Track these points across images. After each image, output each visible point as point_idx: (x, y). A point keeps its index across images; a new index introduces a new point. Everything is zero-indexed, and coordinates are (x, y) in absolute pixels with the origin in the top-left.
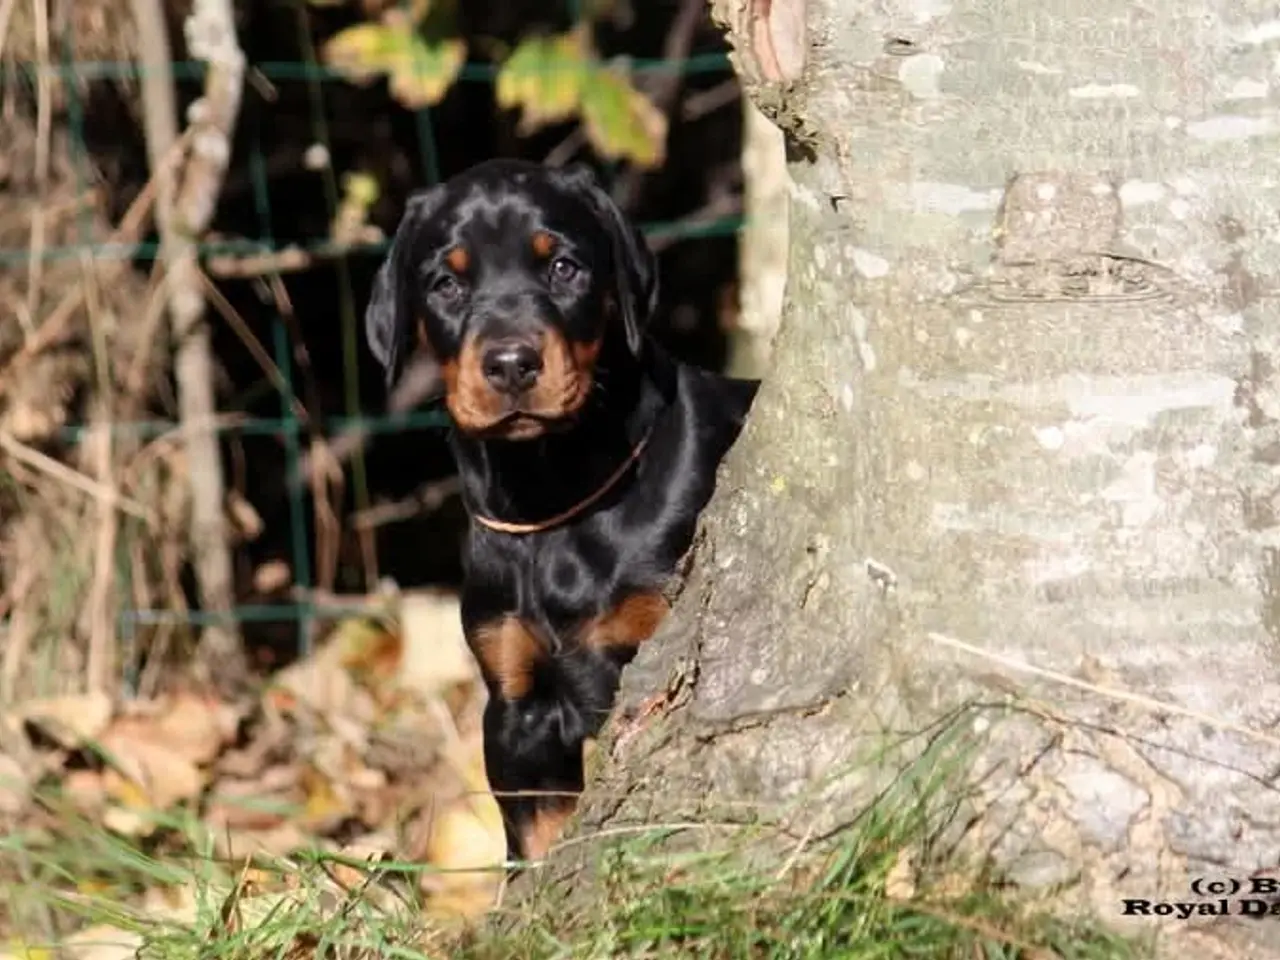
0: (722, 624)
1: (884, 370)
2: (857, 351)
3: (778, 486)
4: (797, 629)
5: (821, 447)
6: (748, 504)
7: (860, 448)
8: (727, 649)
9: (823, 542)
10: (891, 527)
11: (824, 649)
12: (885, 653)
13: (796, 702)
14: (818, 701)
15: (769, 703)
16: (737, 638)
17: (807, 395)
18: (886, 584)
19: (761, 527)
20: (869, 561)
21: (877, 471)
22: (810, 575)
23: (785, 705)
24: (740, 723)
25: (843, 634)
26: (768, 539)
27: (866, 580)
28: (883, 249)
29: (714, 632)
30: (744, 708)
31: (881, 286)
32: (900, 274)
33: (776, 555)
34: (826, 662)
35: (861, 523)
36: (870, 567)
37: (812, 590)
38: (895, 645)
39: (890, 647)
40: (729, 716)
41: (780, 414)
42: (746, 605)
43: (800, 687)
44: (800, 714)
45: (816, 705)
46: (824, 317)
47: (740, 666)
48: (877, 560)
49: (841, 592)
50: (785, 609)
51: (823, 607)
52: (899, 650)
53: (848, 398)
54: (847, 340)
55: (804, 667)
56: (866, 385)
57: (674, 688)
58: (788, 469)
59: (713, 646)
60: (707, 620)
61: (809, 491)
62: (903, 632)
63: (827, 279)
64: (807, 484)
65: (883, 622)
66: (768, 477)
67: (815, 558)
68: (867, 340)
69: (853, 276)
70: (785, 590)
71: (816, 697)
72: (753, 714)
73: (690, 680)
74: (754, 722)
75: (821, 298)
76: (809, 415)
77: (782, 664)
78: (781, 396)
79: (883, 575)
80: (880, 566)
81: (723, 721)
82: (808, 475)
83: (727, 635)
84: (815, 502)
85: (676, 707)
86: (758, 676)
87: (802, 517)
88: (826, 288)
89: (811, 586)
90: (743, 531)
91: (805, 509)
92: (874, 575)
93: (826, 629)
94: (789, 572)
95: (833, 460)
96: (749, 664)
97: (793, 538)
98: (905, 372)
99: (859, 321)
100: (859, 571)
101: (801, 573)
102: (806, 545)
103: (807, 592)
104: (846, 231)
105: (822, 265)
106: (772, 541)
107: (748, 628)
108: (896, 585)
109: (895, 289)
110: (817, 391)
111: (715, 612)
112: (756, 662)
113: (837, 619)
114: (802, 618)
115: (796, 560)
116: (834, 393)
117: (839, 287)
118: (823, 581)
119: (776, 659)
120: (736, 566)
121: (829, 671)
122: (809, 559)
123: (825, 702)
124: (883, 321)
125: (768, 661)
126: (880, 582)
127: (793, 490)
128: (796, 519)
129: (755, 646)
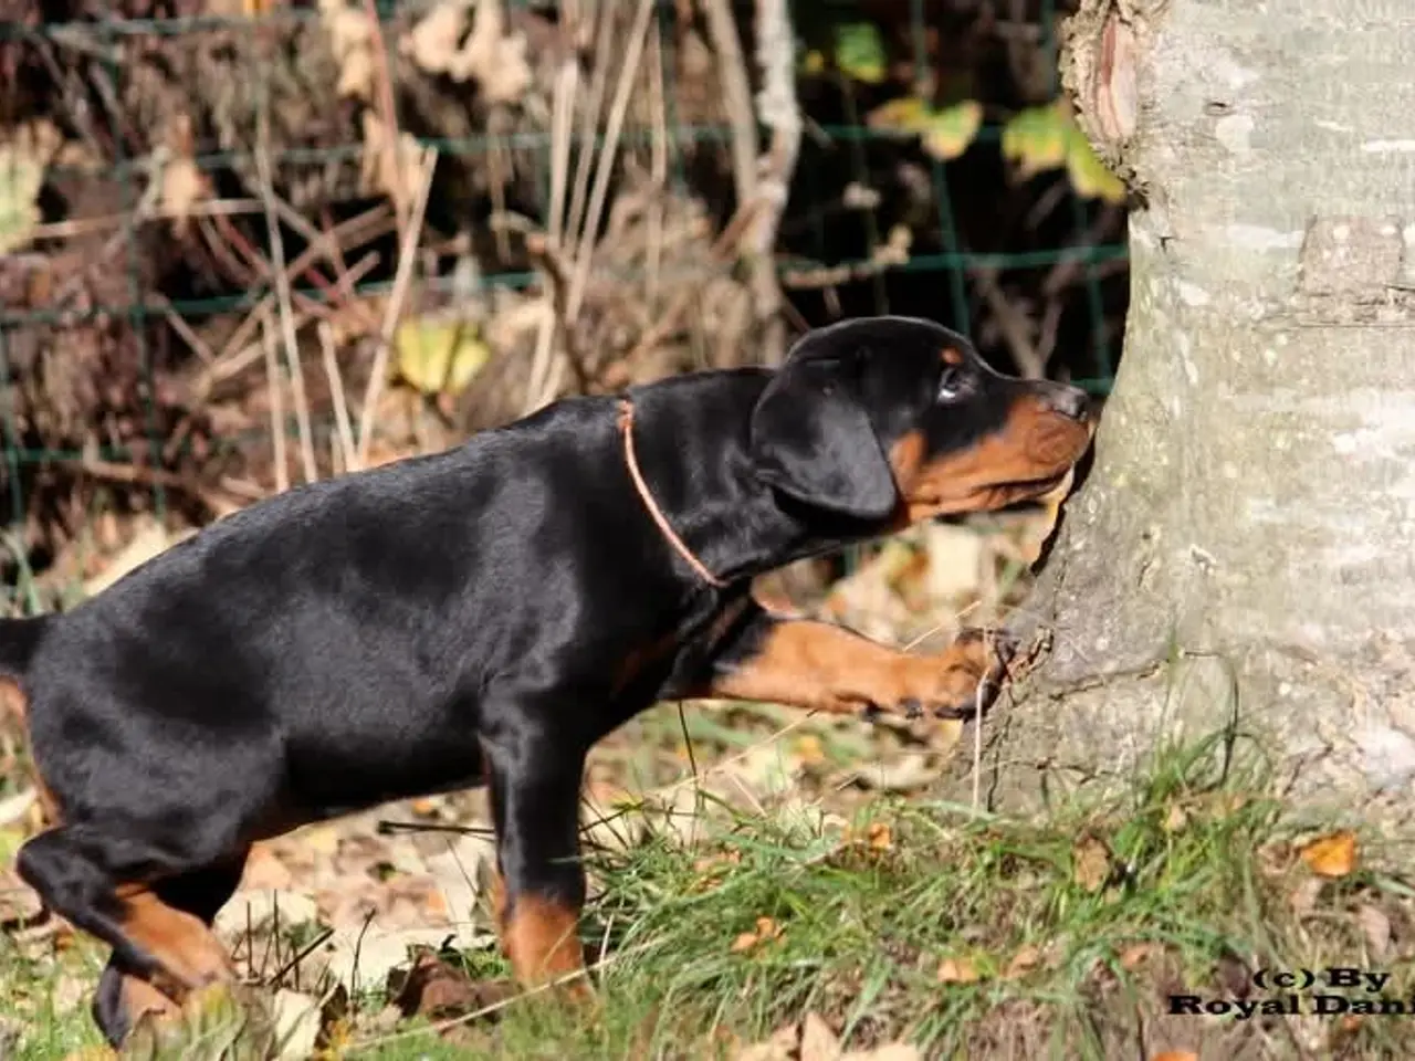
0: (1073, 598)
1: (1206, 384)
2: (1183, 368)
3: (1121, 481)
4: (1132, 605)
5: (1156, 450)
6: (1096, 497)
7: (1187, 450)
8: (1078, 620)
9: (1156, 532)
10: (1211, 518)
11: (1156, 622)
12: (1205, 625)
13: (1131, 665)
14: (1151, 665)
15: (1110, 667)
16: (1085, 610)
17: (1144, 405)
18: (1207, 567)
19: (1107, 517)
20: (1194, 546)
21: (1201, 473)
22: (1145, 558)
23: (1123, 669)
24: (1085, 685)
25: (1173, 607)
26: (1112, 527)
27: (1190, 563)
28: (1202, 281)
29: (1066, 605)
30: (1088, 671)
31: (1203, 313)
32: (1217, 303)
33: (1118, 539)
34: (1157, 633)
35: (1187, 516)
36: (1194, 554)
37: (1147, 571)
38: (1214, 619)
39: (1210, 621)
40: (1075, 678)
41: (1123, 420)
42: (1094, 582)
43: (1137, 652)
44: (1136, 676)
45: (1147, 669)
46: (1157, 340)
47: (1088, 635)
48: (1200, 546)
49: (1171, 572)
50: (1125, 587)
51: (1156, 585)
52: (1218, 624)
53: (1176, 405)
54: (1176, 359)
55: (1141, 636)
56: (1191, 396)
57: (1033, 651)
58: (1129, 466)
59: (1064, 616)
60: (1060, 594)
61: (1146, 487)
62: (1220, 609)
63: (1159, 305)
64: (1144, 479)
65: (1204, 601)
66: (1113, 474)
67: (1150, 543)
68: (1191, 359)
69: (1180, 304)
70: (1126, 570)
71: (1149, 661)
72: (1094, 676)
73: (1045, 645)
74: (1094, 683)
75: (1154, 321)
76: (1147, 422)
77: (1122, 633)
78: (1124, 406)
79: (1204, 559)
80: (1202, 552)
81: (1072, 683)
82: (1145, 472)
83: (1077, 607)
84: (1151, 495)
85: (1034, 669)
86: (1102, 644)
87: (1140, 508)
88: (1157, 313)
89: (1145, 568)
90: (1092, 519)
91: (1142, 502)
92: (1198, 559)
93: (1158, 604)
94: (1129, 556)
95: (1165, 461)
96: (1095, 632)
97: (1132, 525)
98: (1222, 385)
99: (1184, 342)
100: (1184, 555)
101: (1137, 556)
102: (1141, 533)
103: (1143, 571)
104: (1174, 267)
105: (1155, 295)
106: (1115, 529)
107: (1094, 601)
108: (1215, 568)
109: (1214, 315)
110: (1151, 402)
111: (1069, 588)
112: (1101, 633)
113: (1167, 596)
114: (1138, 593)
115: (1133, 546)
116: (1167, 404)
117: (1169, 314)
118: (1156, 564)
119: (1117, 630)
120: (1087, 548)
121: (1161, 640)
122: (1143, 543)
123: (1156, 667)
124: (1203, 343)
125: (1110, 631)
126: (1202, 565)
127: (1135, 486)
128: (1134, 509)
129: (1101, 617)
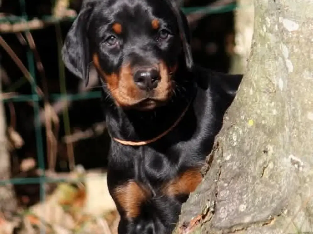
0: (226, 185)
1: (297, 72)
2: (285, 63)
3: (251, 123)
4: (259, 187)
5: (269, 106)
6: (237, 131)
7: (287, 107)
8: (229, 196)
9: (270, 148)
10: (300, 141)
11: (271, 196)
12: (298, 197)
13: (259, 219)
14: (269, 218)
15: (247, 220)
16: (232, 191)
17: (263, 83)
18: (299, 166)
19: (243, 142)
20: (291, 156)
21: (295, 117)
22: (265, 163)
23: (255, 220)
24: (234, 229)
25: (280, 188)
26: (246, 147)
27: (290, 165)
28: (295, 18)
29: (223, 188)
30: (236, 222)
31: (295, 35)
32: (304, 30)
33: (250, 154)
34: (272, 201)
35: (287, 140)
36: (291, 159)
37: (266, 170)
38: (303, 193)
39: (301, 194)
40: (229, 225)
41: (251, 92)
42: (237, 176)
43: (261, 212)
44: (261, 225)
45: (268, 220)
46: (270, 49)
47: (234, 204)
48: (294, 155)
49: (279, 170)
50: (254, 178)
51: (271, 177)
52: (305, 195)
53: (281, 84)
54: (280, 59)
55: (263, 203)
56: (289, 79)
57: (205, 213)
58: (255, 116)
59: (222, 194)
60: (219, 183)
61: (264, 126)
62: (307, 188)
63: (270, 31)
64: (263, 122)
65: (297, 183)
66: (246, 120)
67: (267, 155)
68: (289, 58)
69: (283, 31)
70: (254, 169)
71: (268, 217)
72: (240, 224)
73: (212, 209)
74: (240, 228)
75: (269, 40)
76: (264, 92)
77: (253, 202)
78: (251, 83)
79: (297, 163)
80: (295, 159)
81: (226, 228)
82: (264, 119)
83: (229, 189)
84: (267, 131)
85: (206, 222)
86: (242, 208)
87: (261, 137)
88: (270, 36)
89: (265, 168)
90: (235, 144)
91: (262, 133)
92: (293, 162)
93: (273, 187)
94: (256, 162)
95: (275, 112)
96: (238, 202)
97: (257, 146)
98: (306, 72)
99: (285, 50)
100: (286, 161)
101: (261, 162)
102: (263, 149)
103: (264, 170)
104: (279, 11)
105: (269, 26)
106: (248, 148)
107: (237, 186)
108: (303, 167)
109: (301, 36)
110: (267, 82)
111: (223, 179)
112: (241, 202)
113: (277, 182)
114: (261, 181)
115: (258, 156)
116: (275, 82)
117: (277, 35)
118: (271, 165)
119: (250, 200)
120: (232, 159)
121: (274, 205)
122: (264, 156)
123: (272, 219)
124: (296, 50)
125: (246, 201)
126: (296, 166)
127: (258, 126)
128: (259, 138)
129: (241, 194)
